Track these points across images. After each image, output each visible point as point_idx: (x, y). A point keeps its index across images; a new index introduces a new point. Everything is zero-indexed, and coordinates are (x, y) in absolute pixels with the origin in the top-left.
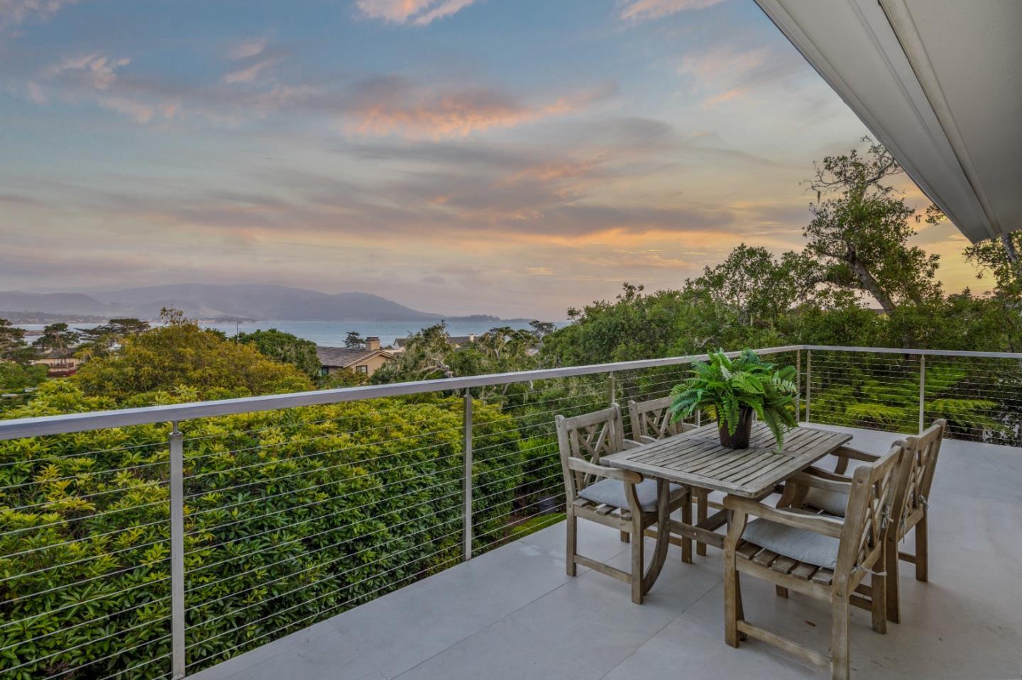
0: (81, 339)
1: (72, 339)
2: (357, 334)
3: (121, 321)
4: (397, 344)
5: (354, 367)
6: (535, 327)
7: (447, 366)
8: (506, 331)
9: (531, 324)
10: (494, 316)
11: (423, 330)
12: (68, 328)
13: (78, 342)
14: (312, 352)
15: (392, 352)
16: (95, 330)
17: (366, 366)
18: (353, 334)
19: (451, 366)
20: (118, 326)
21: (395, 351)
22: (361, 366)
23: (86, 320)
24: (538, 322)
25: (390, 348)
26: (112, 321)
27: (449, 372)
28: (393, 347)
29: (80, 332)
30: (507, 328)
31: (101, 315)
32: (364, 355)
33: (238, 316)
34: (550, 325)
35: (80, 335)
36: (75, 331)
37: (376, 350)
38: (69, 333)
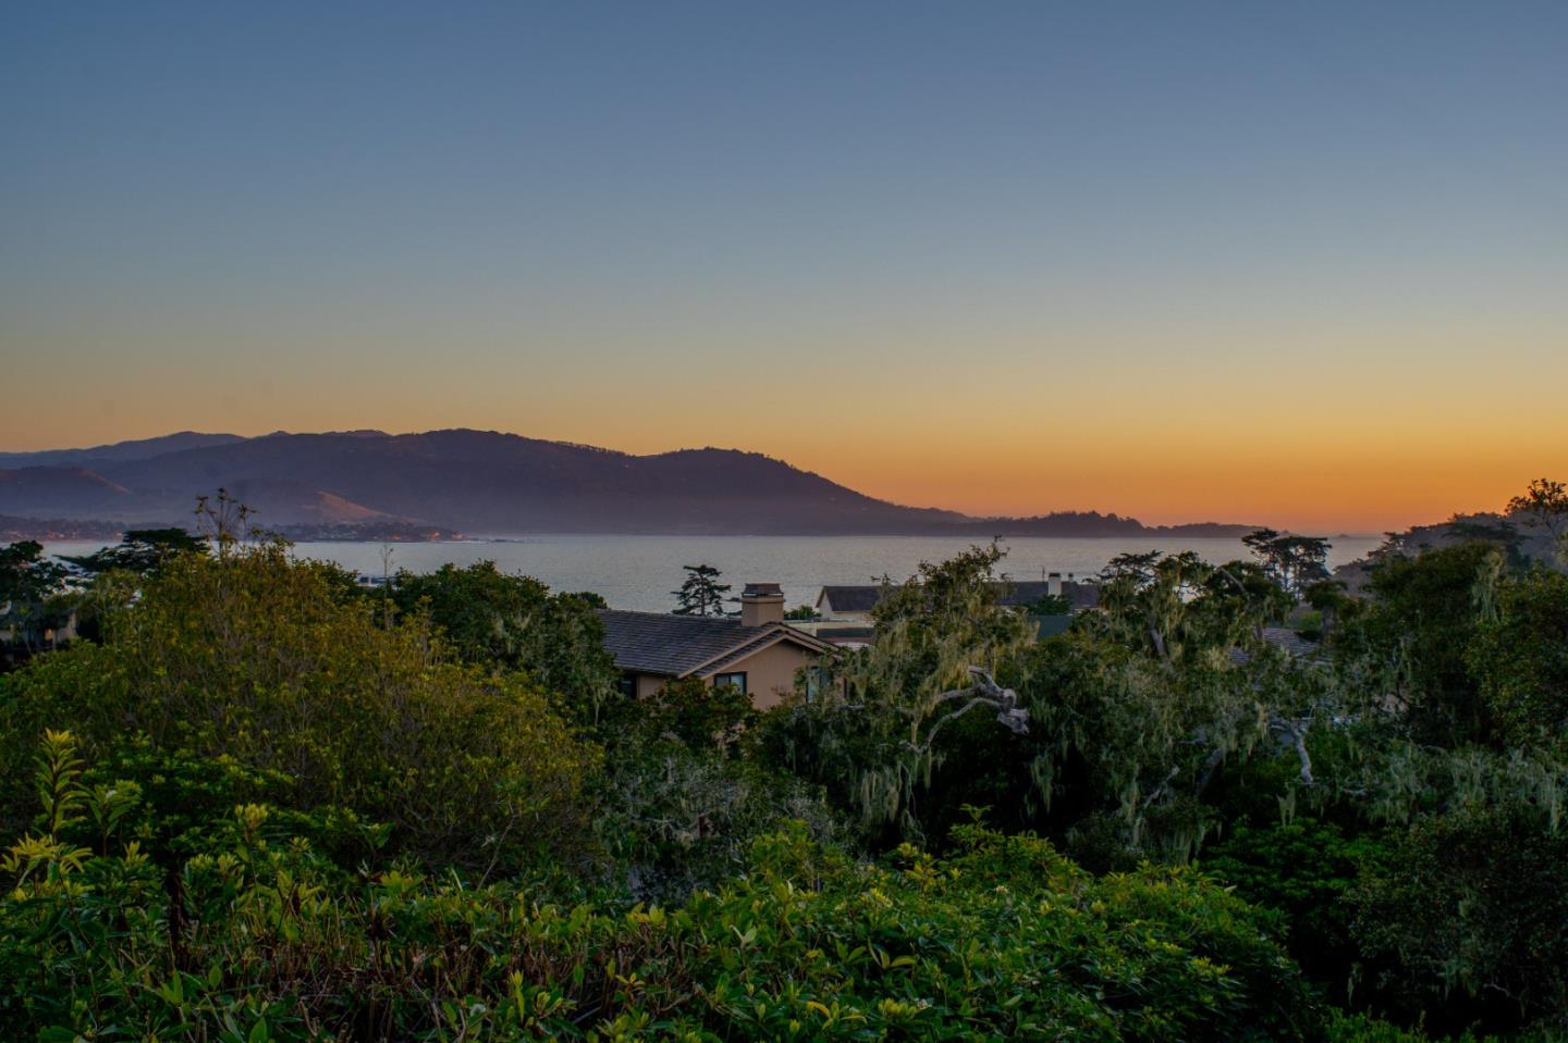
0: (69, 583)
1: (50, 581)
2: (713, 572)
3: (150, 536)
4: (826, 603)
5: (708, 677)
6: (1264, 549)
7: (1008, 693)
8: (1187, 568)
9: (1248, 541)
10: (1122, 515)
11: (923, 566)
12: (42, 553)
13: (61, 587)
14: (594, 633)
15: (812, 627)
16: (95, 558)
17: (744, 674)
18: (703, 570)
19: (1020, 691)
20: (144, 547)
21: (821, 625)
22: (729, 675)
23: (86, 532)
24: (1273, 534)
25: (805, 614)
26: (132, 536)
27: (1014, 712)
28: (816, 610)
29: (67, 564)
30: (1184, 557)
31: (114, 521)
32: (733, 643)
33: (411, 520)
34: (1315, 545)
35: (66, 573)
36: (55, 561)
37: (771, 623)
38: (45, 566)
